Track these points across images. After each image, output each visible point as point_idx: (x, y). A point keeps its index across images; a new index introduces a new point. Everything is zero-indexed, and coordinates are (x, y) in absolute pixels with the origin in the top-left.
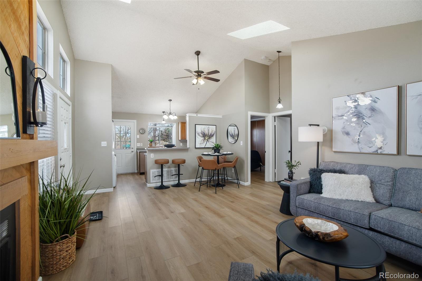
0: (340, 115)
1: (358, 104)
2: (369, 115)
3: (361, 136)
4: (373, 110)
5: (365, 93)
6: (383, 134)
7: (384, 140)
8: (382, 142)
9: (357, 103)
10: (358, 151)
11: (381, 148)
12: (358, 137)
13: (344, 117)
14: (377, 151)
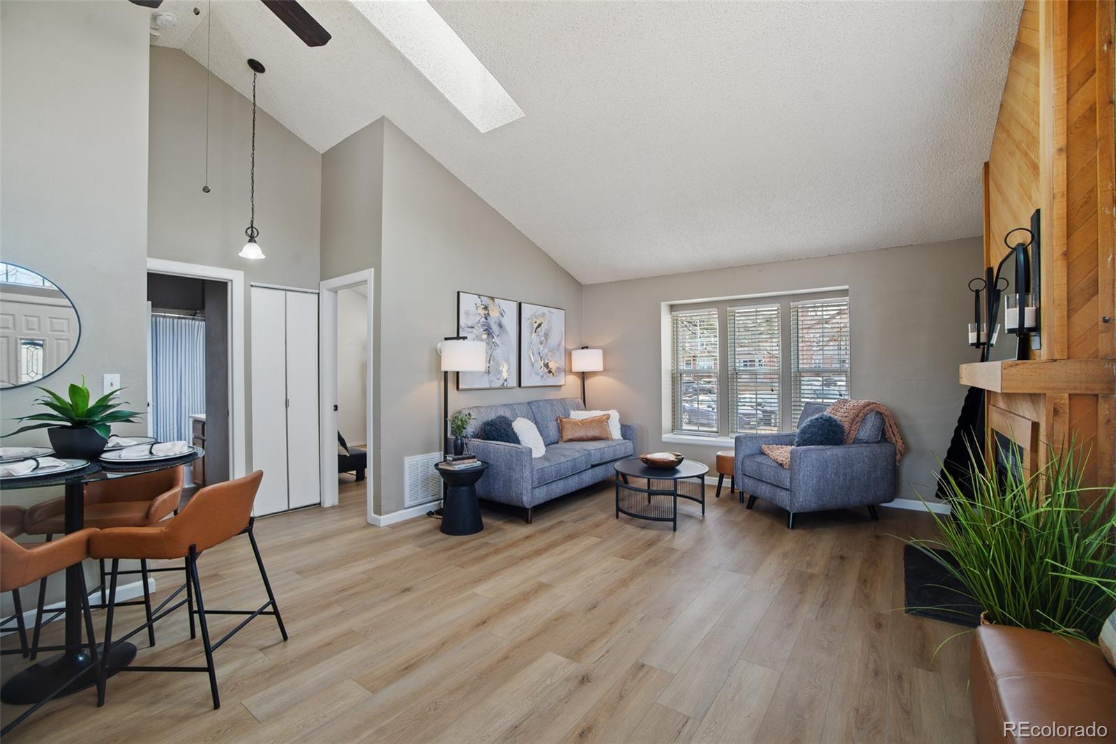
0: (470, 326)
1: (488, 314)
2: (498, 333)
3: (491, 363)
4: (500, 326)
5: (494, 300)
6: (507, 361)
7: (509, 369)
8: (507, 372)
9: (487, 312)
10: (488, 386)
11: (506, 380)
12: (488, 365)
13: (474, 330)
14: (503, 384)
